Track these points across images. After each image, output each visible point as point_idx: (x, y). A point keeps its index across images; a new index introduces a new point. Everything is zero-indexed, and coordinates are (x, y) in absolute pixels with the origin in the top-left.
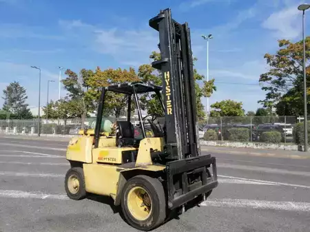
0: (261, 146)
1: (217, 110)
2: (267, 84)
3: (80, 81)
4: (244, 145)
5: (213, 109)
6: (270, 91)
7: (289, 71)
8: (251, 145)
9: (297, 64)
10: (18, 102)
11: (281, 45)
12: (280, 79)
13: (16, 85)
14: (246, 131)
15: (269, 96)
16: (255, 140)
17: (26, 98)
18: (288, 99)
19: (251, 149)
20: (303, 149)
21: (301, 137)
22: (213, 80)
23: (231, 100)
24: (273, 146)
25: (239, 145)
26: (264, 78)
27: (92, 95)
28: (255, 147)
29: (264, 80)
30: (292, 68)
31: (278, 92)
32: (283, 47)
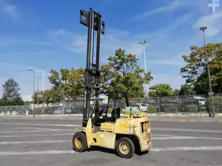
0: (186, 115)
1: (153, 91)
2: (186, 74)
3: (60, 76)
4: (175, 115)
5: (151, 90)
6: (188, 78)
7: (199, 65)
8: (179, 114)
9: (203, 61)
10: (13, 93)
11: (192, 49)
12: (194, 70)
13: (12, 81)
14: (175, 105)
15: (188, 81)
16: (181, 111)
17: (19, 89)
18: (199, 83)
19: (180, 118)
20: (212, 116)
21: (210, 108)
22: (150, 72)
23: (162, 84)
24: (194, 115)
25: (171, 115)
26: (183, 70)
27: (70, 86)
28: (182, 116)
29: (184, 72)
30: (201, 63)
31: (193, 79)
32: (194, 51)
